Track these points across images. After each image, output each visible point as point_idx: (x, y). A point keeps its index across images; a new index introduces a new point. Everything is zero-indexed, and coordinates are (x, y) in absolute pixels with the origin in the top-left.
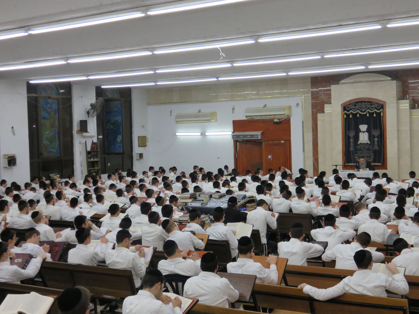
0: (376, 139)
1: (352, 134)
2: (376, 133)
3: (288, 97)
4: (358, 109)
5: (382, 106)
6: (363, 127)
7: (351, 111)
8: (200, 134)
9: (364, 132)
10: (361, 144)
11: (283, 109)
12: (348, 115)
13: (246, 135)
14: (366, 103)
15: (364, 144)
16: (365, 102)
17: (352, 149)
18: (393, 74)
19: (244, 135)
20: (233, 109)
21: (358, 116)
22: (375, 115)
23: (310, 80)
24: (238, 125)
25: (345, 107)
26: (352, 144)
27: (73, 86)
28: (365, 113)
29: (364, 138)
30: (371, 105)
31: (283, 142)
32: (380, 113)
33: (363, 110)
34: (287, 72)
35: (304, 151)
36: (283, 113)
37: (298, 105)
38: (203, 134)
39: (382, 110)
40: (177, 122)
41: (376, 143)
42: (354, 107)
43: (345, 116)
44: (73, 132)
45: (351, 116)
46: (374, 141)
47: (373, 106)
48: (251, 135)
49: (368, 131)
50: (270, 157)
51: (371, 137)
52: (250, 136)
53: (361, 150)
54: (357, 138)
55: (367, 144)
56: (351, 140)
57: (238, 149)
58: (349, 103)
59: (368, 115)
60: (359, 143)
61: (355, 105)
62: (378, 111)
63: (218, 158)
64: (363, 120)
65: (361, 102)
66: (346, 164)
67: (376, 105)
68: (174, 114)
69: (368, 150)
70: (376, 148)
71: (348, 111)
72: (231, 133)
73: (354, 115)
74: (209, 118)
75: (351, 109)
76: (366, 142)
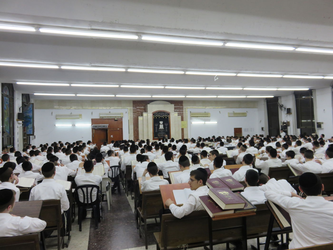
0: (166, 127)
1: (156, 125)
2: (166, 125)
3: (122, 109)
4: (159, 115)
5: (169, 114)
6: (161, 122)
7: (156, 116)
8: (71, 125)
9: (161, 124)
10: (160, 129)
11: (120, 114)
12: (155, 117)
13: (101, 126)
14: (163, 113)
15: (161, 129)
16: (162, 112)
17: (156, 131)
18: (171, 102)
19: (99, 126)
20: (92, 113)
21: (159, 118)
22: (166, 118)
23: (132, 102)
24: (94, 121)
25: (154, 114)
26: (156, 129)
28: (162, 116)
29: (161, 127)
30: (165, 113)
31: (118, 129)
32: (168, 117)
33: (161, 115)
35: (129, 133)
36: (120, 116)
37: (126, 112)
38: (74, 125)
39: (169, 115)
40: (57, 119)
42: (157, 114)
43: (154, 118)
44: (14, 120)
45: (156, 118)
46: (166, 128)
47: (165, 114)
48: (103, 126)
49: (163, 124)
50: (112, 136)
51: (164, 126)
52: (102, 126)
53: (160, 132)
54: (158, 127)
55: (163, 129)
57: (94, 133)
58: (155, 112)
59: (163, 117)
60: (159, 129)
61: (158, 113)
62: (167, 116)
63: (83, 137)
64: (161, 119)
65: (161, 112)
66: (155, 138)
67: (166, 114)
68: (54, 114)
69: (163, 132)
70: (167, 131)
71: (155, 115)
72: (91, 125)
73: (158, 117)
74: (79, 117)
75: (156, 115)
76: (162, 129)
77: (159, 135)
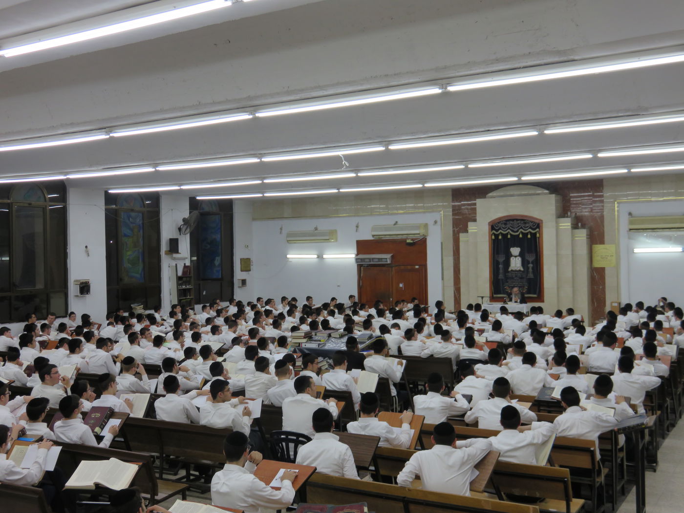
0: (531, 265)
1: (501, 259)
2: (531, 258)
3: (424, 212)
4: (509, 229)
5: (538, 225)
6: (515, 251)
7: (500, 231)
8: (316, 256)
9: (516, 257)
10: (512, 271)
11: (417, 227)
12: (497, 236)
13: (373, 259)
14: (519, 222)
15: (516, 271)
16: (517, 220)
17: (501, 276)
18: (552, 187)
19: (370, 259)
20: (357, 227)
21: (509, 236)
22: (529, 236)
23: (451, 193)
24: (362, 247)
25: (493, 226)
26: (501, 271)
27: (161, 196)
28: (517, 233)
29: (516, 264)
30: (525, 223)
31: (417, 267)
32: (535, 234)
33: (516, 230)
34: (423, 184)
35: (443, 279)
36: (417, 232)
37: (436, 222)
38: (320, 257)
39: (538, 229)
40: (289, 242)
41: (531, 270)
42: (504, 226)
43: (493, 237)
44: (161, 253)
45: (500, 237)
46: (528, 268)
47: (527, 225)
48: (379, 259)
49: (521, 255)
50: (401, 285)
51: (524, 263)
52: (377, 260)
53: (513, 278)
54: (507, 263)
55: (520, 271)
56: (501, 266)
57: (362, 275)
58: (497, 222)
59: (521, 236)
60: (510, 269)
61: (505, 224)
62: (533, 232)
63: (339, 286)
64: (515, 241)
65: (513, 220)
66: (495, 296)
67: (531, 224)
68: (285, 232)
69: (522, 278)
70: (531, 276)
71: (497, 231)
72: (354, 256)
73: (505, 236)
74: (327, 238)
75: (500, 229)
76: (518, 269)
77: (509, 287)
